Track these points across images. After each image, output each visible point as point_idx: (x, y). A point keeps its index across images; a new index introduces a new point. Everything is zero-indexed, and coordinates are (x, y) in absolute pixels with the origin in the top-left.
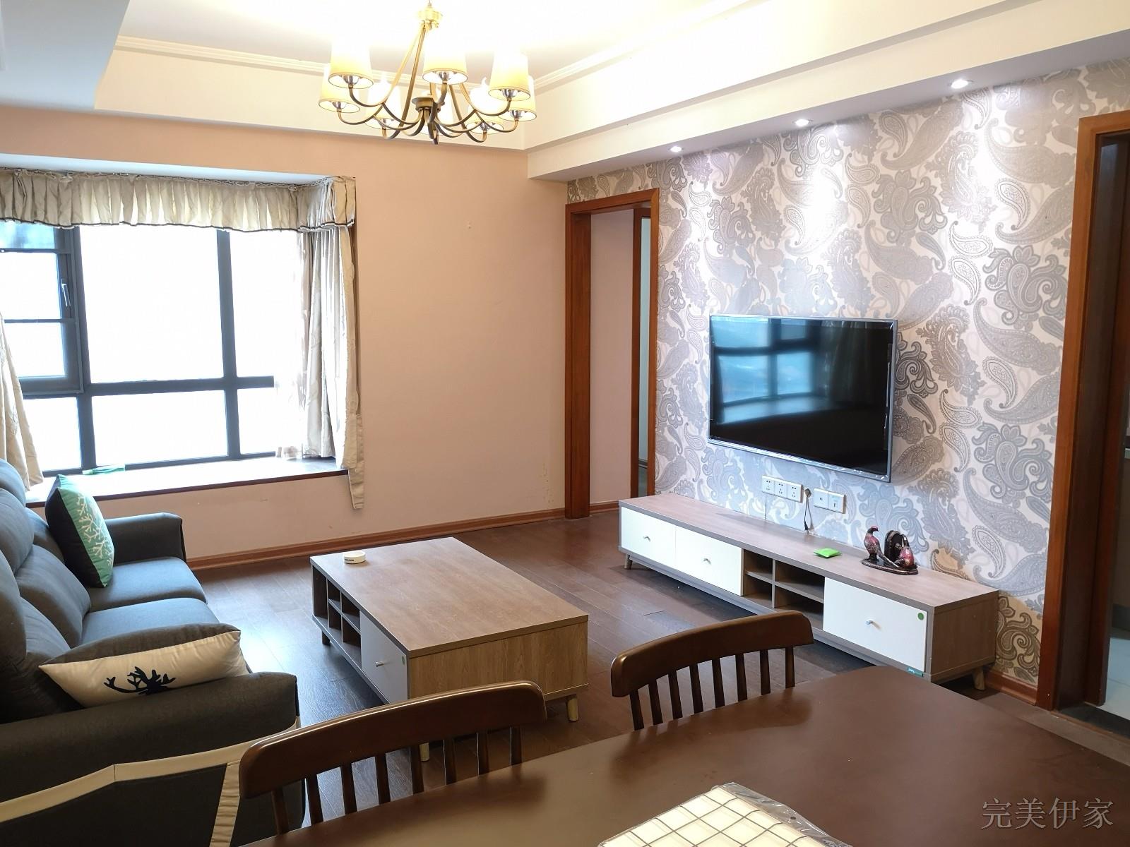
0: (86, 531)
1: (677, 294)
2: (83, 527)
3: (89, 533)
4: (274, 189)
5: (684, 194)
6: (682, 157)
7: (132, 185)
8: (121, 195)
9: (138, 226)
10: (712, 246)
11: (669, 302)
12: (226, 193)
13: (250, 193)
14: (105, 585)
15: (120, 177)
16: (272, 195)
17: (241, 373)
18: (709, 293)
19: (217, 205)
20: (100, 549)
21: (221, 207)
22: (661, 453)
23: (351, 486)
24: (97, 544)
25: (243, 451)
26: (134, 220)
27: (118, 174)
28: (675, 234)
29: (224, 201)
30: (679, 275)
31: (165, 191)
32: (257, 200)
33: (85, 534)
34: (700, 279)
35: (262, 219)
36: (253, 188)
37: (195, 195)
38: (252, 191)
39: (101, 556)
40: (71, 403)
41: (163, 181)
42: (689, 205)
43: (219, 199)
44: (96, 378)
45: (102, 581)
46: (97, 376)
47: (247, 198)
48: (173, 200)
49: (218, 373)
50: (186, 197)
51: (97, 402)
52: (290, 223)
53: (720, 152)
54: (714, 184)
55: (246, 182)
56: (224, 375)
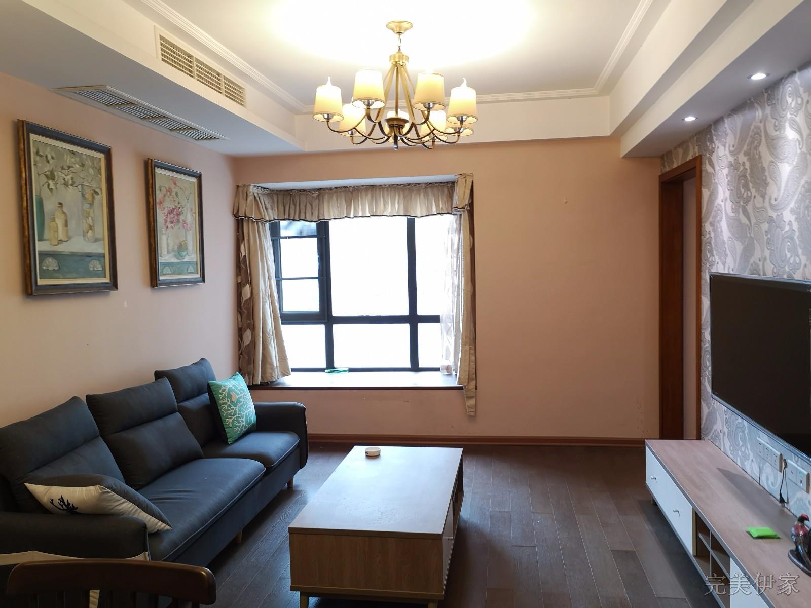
0: (223, 408)
1: (711, 251)
2: (222, 406)
3: (225, 410)
4: (437, 186)
5: (714, 158)
6: (712, 123)
7: (351, 194)
8: (346, 201)
9: (355, 218)
10: (729, 204)
11: (707, 260)
12: (407, 192)
13: (422, 191)
14: (229, 443)
15: (345, 189)
16: (436, 191)
17: (420, 312)
18: (728, 252)
19: (400, 200)
20: (231, 420)
21: (402, 202)
22: (704, 400)
23: (466, 399)
24: (229, 417)
25: (421, 365)
26: (352, 216)
27: (344, 187)
28: (710, 195)
29: (404, 197)
30: (712, 235)
31: (369, 195)
32: (426, 194)
33: (222, 410)
34: (723, 238)
35: (429, 208)
36: (424, 187)
37: (388, 195)
38: (423, 189)
39: (231, 425)
40: (321, 329)
41: (368, 189)
42: (717, 168)
43: (402, 197)
44: (335, 313)
45: (229, 440)
46: (336, 312)
47: (420, 195)
48: (374, 199)
49: (405, 311)
50: (382, 199)
51: (336, 328)
52: (447, 209)
53: (732, 115)
54: (729, 146)
55: (419, 184)
56: (409, 313)
